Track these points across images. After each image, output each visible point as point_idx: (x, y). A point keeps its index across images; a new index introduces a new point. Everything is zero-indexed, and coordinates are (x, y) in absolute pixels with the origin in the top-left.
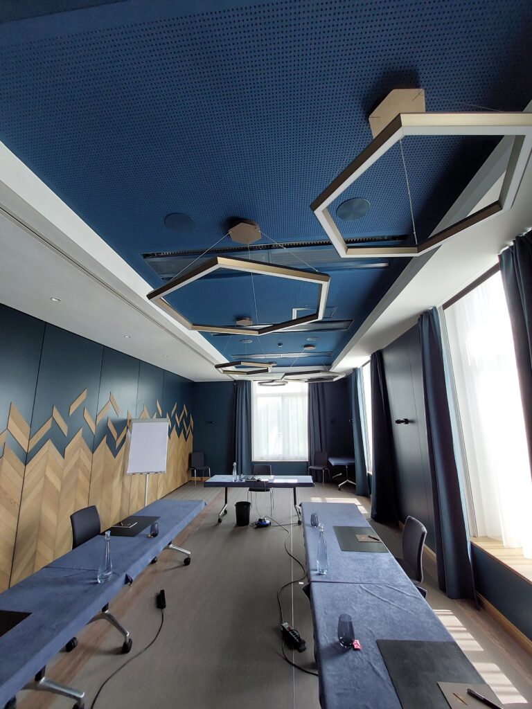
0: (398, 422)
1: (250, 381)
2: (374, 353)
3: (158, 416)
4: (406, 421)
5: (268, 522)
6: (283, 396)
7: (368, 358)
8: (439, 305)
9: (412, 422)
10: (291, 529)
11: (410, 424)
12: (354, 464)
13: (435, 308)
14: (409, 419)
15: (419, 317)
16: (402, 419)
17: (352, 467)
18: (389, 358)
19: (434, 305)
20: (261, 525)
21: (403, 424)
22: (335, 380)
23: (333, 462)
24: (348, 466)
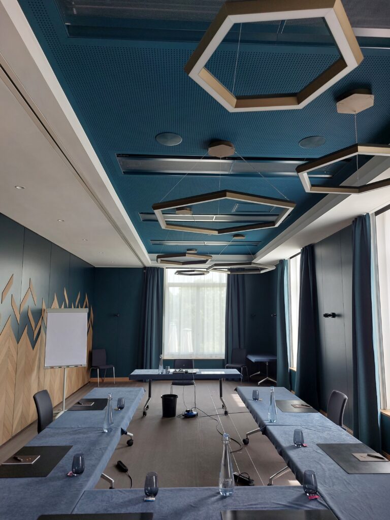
0: (326, 316)
1: (163, 269)
2: (306, 247)
3: (65, 307)
4: (334, 315)
5: (195, 413)
6: (198, 286)
7: (299, 250)
8: (371, 212)
9: (339, 316)
10: (219, 419)
11: (336, 318)
12: (276, 360)
13: (368, 214)
14: (336, 313)
15: (354, 219)
16: (330, 313)
17: (273, 364)
18: (320, 252)
19: (368, 212)
20: (189, 416)
21: (330, 317)
22: (262, 272)
23: (253, 359)
24: (269, 362)
